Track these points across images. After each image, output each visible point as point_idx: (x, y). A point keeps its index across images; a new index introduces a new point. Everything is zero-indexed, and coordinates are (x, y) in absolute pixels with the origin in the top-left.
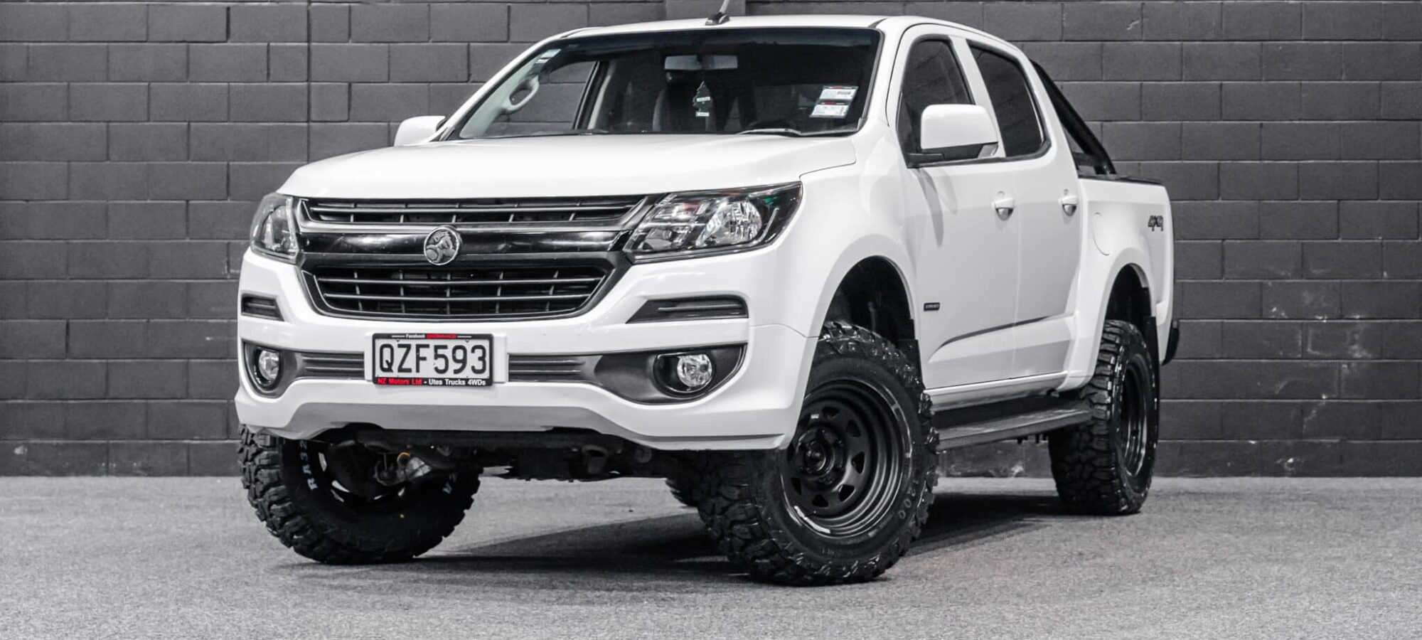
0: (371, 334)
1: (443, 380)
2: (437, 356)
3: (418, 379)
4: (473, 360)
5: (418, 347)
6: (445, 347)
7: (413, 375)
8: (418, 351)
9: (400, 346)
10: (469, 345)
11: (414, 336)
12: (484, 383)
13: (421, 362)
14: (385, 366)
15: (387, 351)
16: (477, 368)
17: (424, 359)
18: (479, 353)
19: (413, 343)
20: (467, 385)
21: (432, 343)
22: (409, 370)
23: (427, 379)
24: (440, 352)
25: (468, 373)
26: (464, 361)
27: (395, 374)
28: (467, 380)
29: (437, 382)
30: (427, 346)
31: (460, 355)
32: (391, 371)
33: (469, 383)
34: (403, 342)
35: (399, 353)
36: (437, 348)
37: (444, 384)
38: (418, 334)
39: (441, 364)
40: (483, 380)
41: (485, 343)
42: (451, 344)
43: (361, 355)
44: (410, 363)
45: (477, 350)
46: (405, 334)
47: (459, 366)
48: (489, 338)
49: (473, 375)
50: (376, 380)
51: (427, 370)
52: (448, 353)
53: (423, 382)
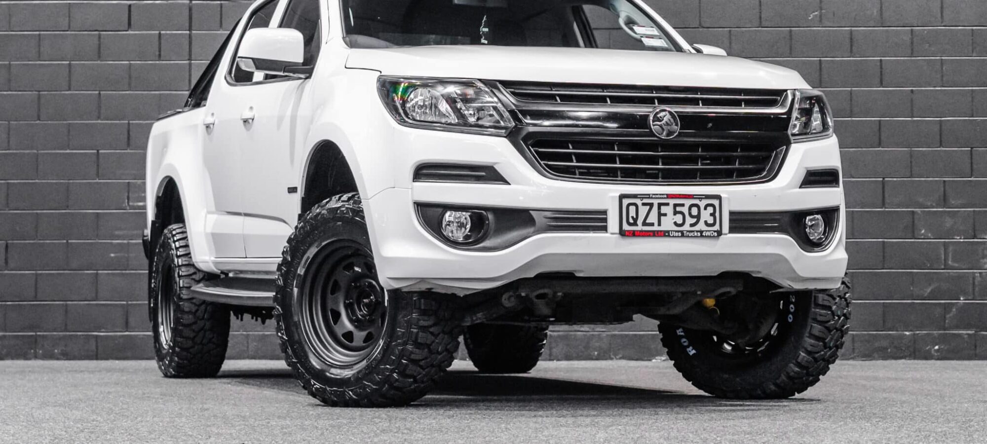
0: (618, 195)
1: (682, 232)
2: (675, 213)
3: (661, 231)
4: (706, 215)
5: (660, 205)
6: (683, 205)
7: (656, 228)
8: (659, 208)
9: (644, 204)
10: (703, 204)
11: (657, 196)
12: (716, 234)
13: (662, 218)
14: (631, 221)
15: (632, 209)
16: (709, 222)
17: (665, 215)
18: (710, 210)
19: (656, 202)
20: (702, 236)
21: (672, 202)
22: (652, 224)
23: (668, 232)
24: (678, 209)
25: (701, 226)
26: (698, 217)
27: (640, 227)
28: (701, 232)
29: (677, 234)
30: (667, 204)
31: (695, 211)
32: (637, 225)
33: (704, 234)
34: (645, 201)
35: (643, 211)
36: (675, 206)
37: (683, 235)
38: (660, 195)
39: (679, 219)
40: (715, 231)
41: (716, 202)
42: (688, 202)
43: (605, 212)
44: (653, 218)
45: (708, 208)
46: (649, 195)
47: (695, 220)
48: (718, 197)
49: (705, 228)
50: (623, 233)
51: (668, 224)
52: (685, 210)
53: (665, 234)
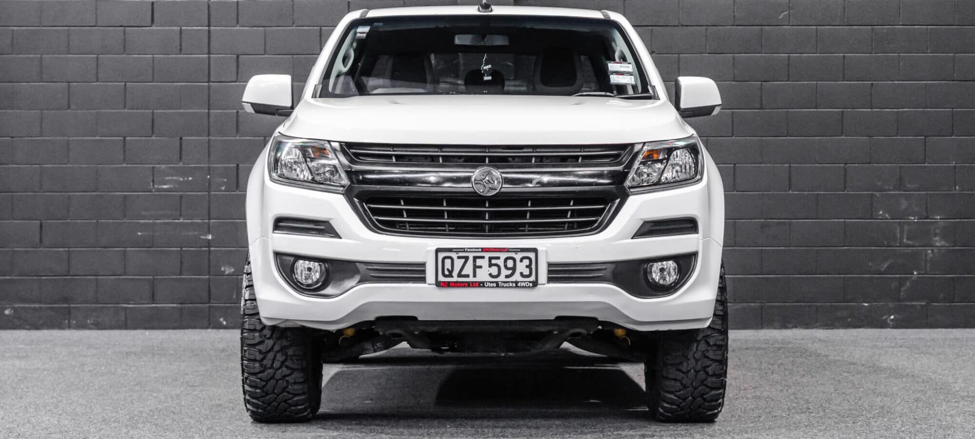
0: (434, 249)
1: (497, 283)
2: (491, 265)
3: (476, 282)
4: (522, 267)
5: (475, 258)
6: (498, 258)
7: (471, 279)
8: (474, 261)
9: (459, 258)
10: (518, 256)
11: (472, 250)
12: (531, 285)
13: (478, 270)
14: (447, 273)
16: (524, 274)
17: (480, 267)
18: (526, 262)
19: (471, 256)
20: (517, 286)
21: (487, 255)
22: (468, 276)
23: (483, 283)
24: (493, 261)
25: (517, 277)
26: (514, 269)
27: (455, 279)
28: (516, 283)
29: (492, 285)
30: (483, 257)
32: (452, 277)
33: (519, 285)
34: (460, 254)
35: (458, 263)
36: (490, 259)
37: (498, 286)
38: (475, 248)
39: (494, 271)
40: (530, 282)
41: (532, 255)
42: (503, 256)
43: (423, 265)
44: (468, 269)
45: (524, 261)
46: (464, 249)
47: (510, 272)
48: (535, 250)
49: (520, 279)
50: (439, 284)
51: (483, 275)
52: (501, 262)
53: (481, 285)
